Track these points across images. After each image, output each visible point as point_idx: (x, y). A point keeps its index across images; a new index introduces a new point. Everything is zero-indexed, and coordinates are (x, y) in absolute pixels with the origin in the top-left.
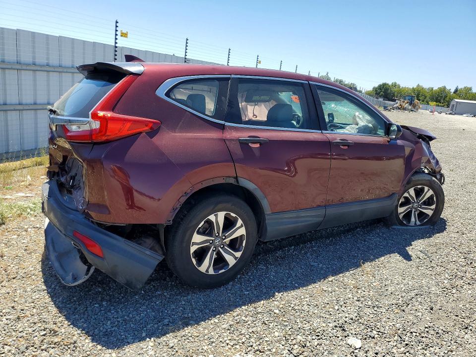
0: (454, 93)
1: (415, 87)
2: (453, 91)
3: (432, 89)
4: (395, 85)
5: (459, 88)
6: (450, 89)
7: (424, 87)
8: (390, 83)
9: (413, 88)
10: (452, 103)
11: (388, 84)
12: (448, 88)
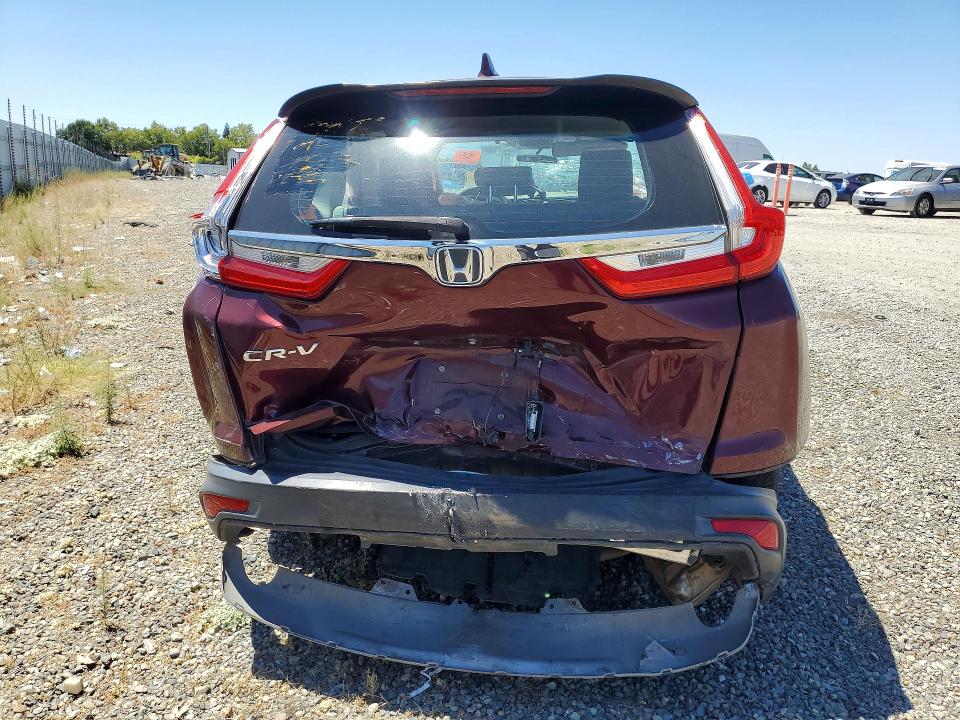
0: (224, 136)
1: (149, 127)
2: (221, 132)
3: (183, 130)
4: (105, 124)
5: (231, 127)
6: (216, 130)
7: (168, 127)
8: (94, 121)
9: (146, 130)
10: (231, 155)
11: (89, 123)
12: (212, 127)
